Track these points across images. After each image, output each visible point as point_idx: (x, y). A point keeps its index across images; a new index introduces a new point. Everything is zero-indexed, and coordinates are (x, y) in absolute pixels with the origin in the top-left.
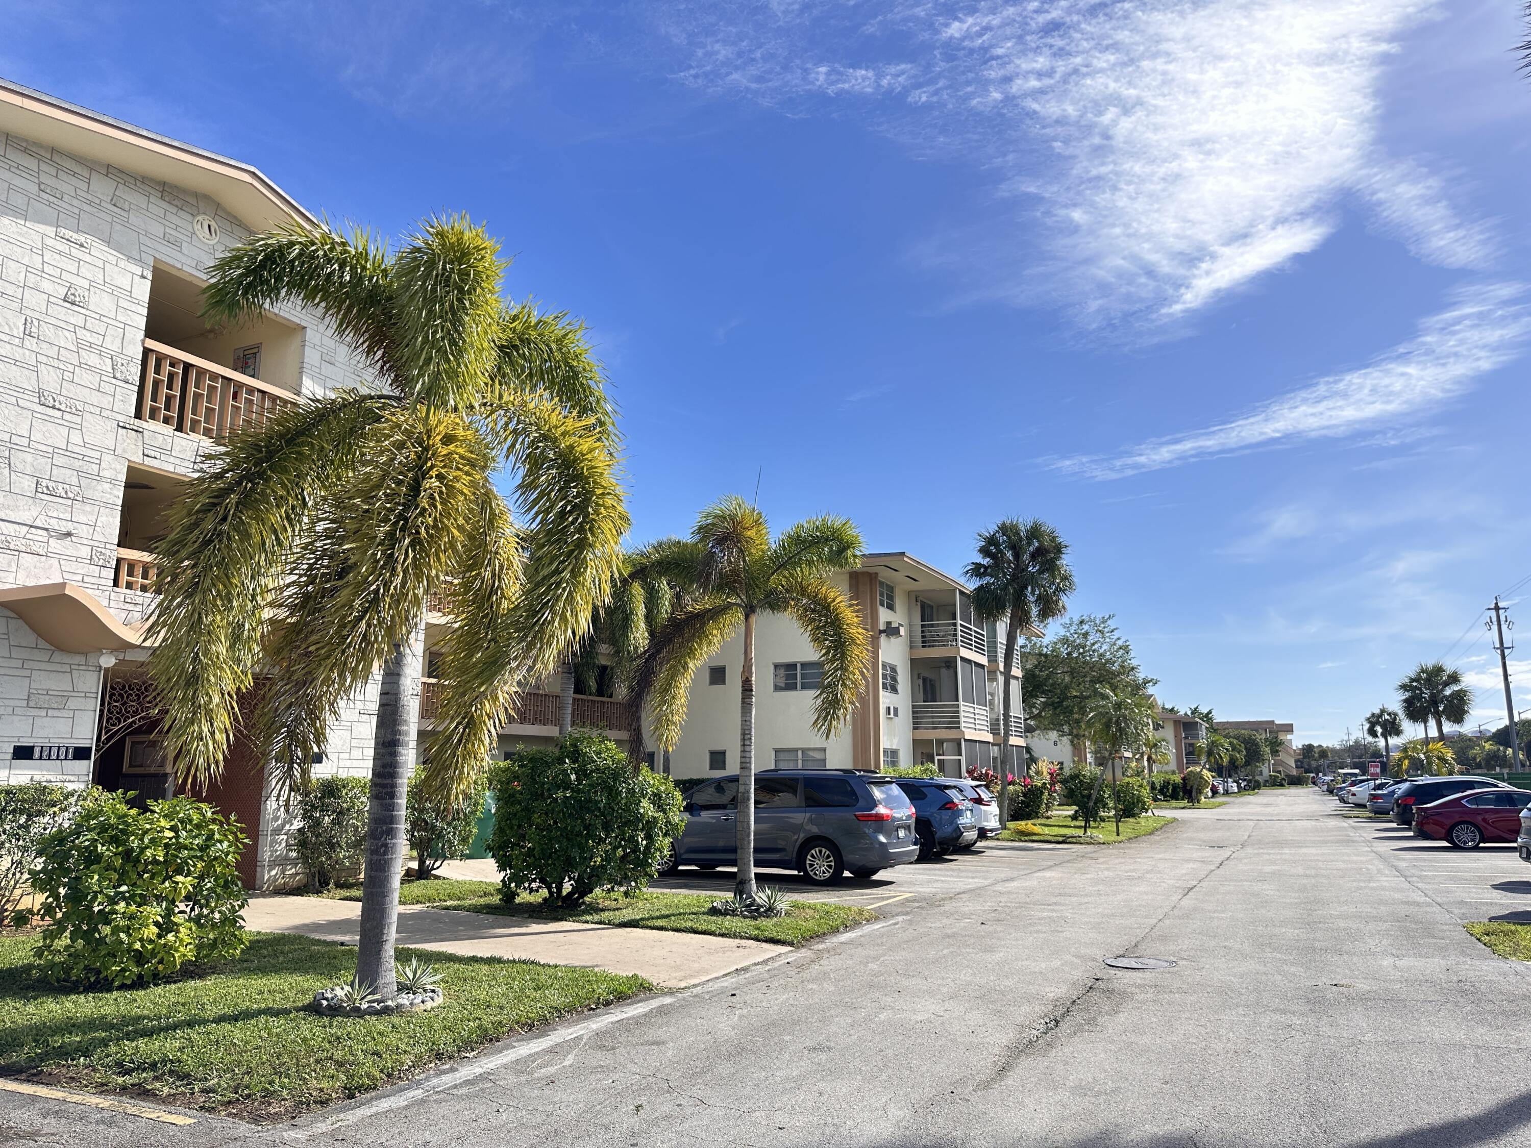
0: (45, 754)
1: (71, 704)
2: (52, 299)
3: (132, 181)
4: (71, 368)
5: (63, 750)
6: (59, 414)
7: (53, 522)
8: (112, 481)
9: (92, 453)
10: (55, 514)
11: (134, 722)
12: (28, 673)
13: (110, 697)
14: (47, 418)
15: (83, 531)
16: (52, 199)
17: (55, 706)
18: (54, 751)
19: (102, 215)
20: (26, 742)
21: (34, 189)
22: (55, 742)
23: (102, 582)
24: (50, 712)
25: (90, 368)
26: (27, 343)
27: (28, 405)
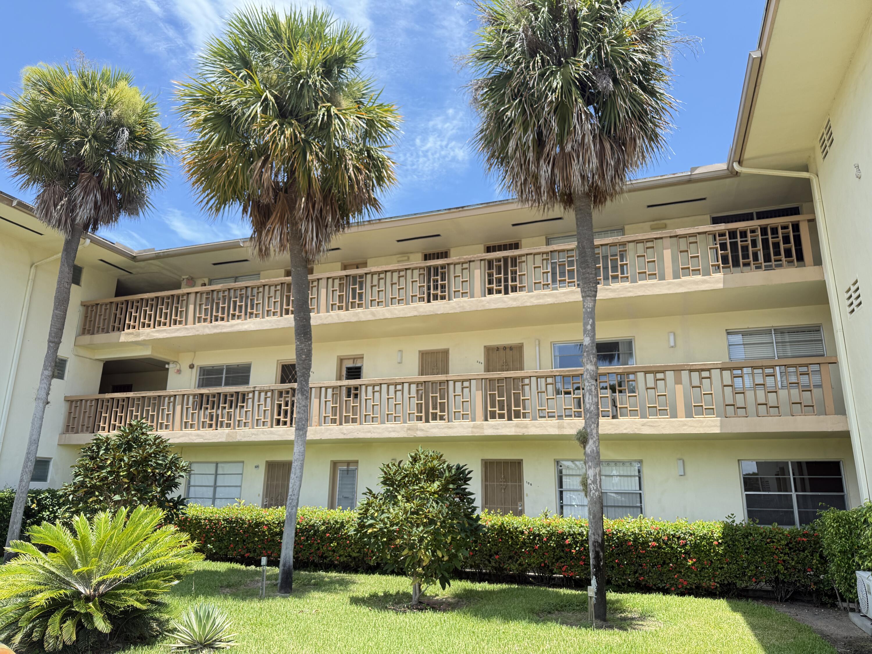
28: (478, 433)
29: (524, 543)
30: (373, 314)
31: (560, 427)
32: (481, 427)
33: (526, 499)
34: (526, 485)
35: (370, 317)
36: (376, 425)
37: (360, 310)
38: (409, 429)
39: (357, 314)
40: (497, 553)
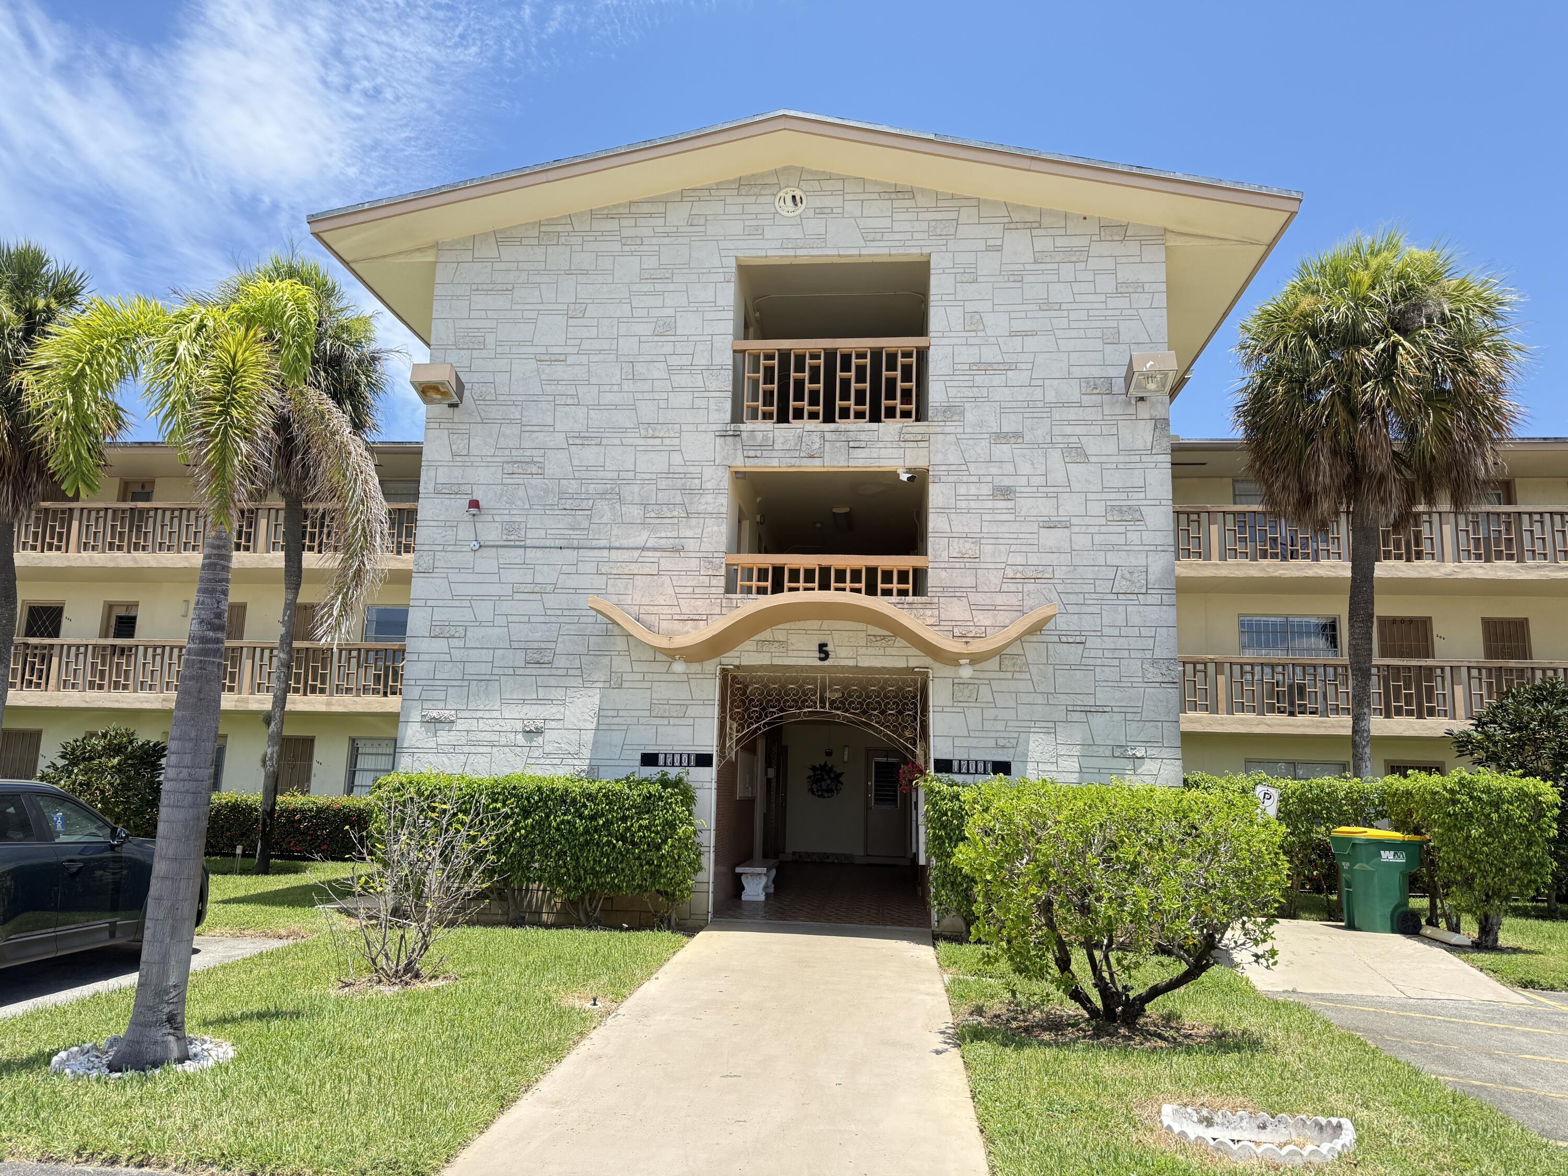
0: (669, 761)
1: (691, 712)
2: (643, 339)
3: (707, 193)
4: (665, 396)
5: (685, 757)
6: (658, 441)
7: (663, 541)
8: (716, 491)
9: (691, 469)
10: (663, 535)
11: (759, 728)
12: (648, 685)
13: (732, 703)
14: (649, 448)
15: (691, 545)
16: (633, 248)
17: (675, 714)
18: (677, 757)
19: (680, 240)
20: (650, 750)
21: (617, 247)
22: (678, 749)
23: (713, 590)
24: (672, 721)
25: (683, 389)
26: (625, 388)
27: (631, 441)
28: (242, 707)
29: (257, 820)
30: (135, 560)
31: (329, 704)
32: (246, 701)
33: (313, 779)
34: (315, 764)
35: (131, 564)
36: (126, 694)
37: (119, 554)
38: (164, 700)
39: (115, 559)
40: (228, 830)
